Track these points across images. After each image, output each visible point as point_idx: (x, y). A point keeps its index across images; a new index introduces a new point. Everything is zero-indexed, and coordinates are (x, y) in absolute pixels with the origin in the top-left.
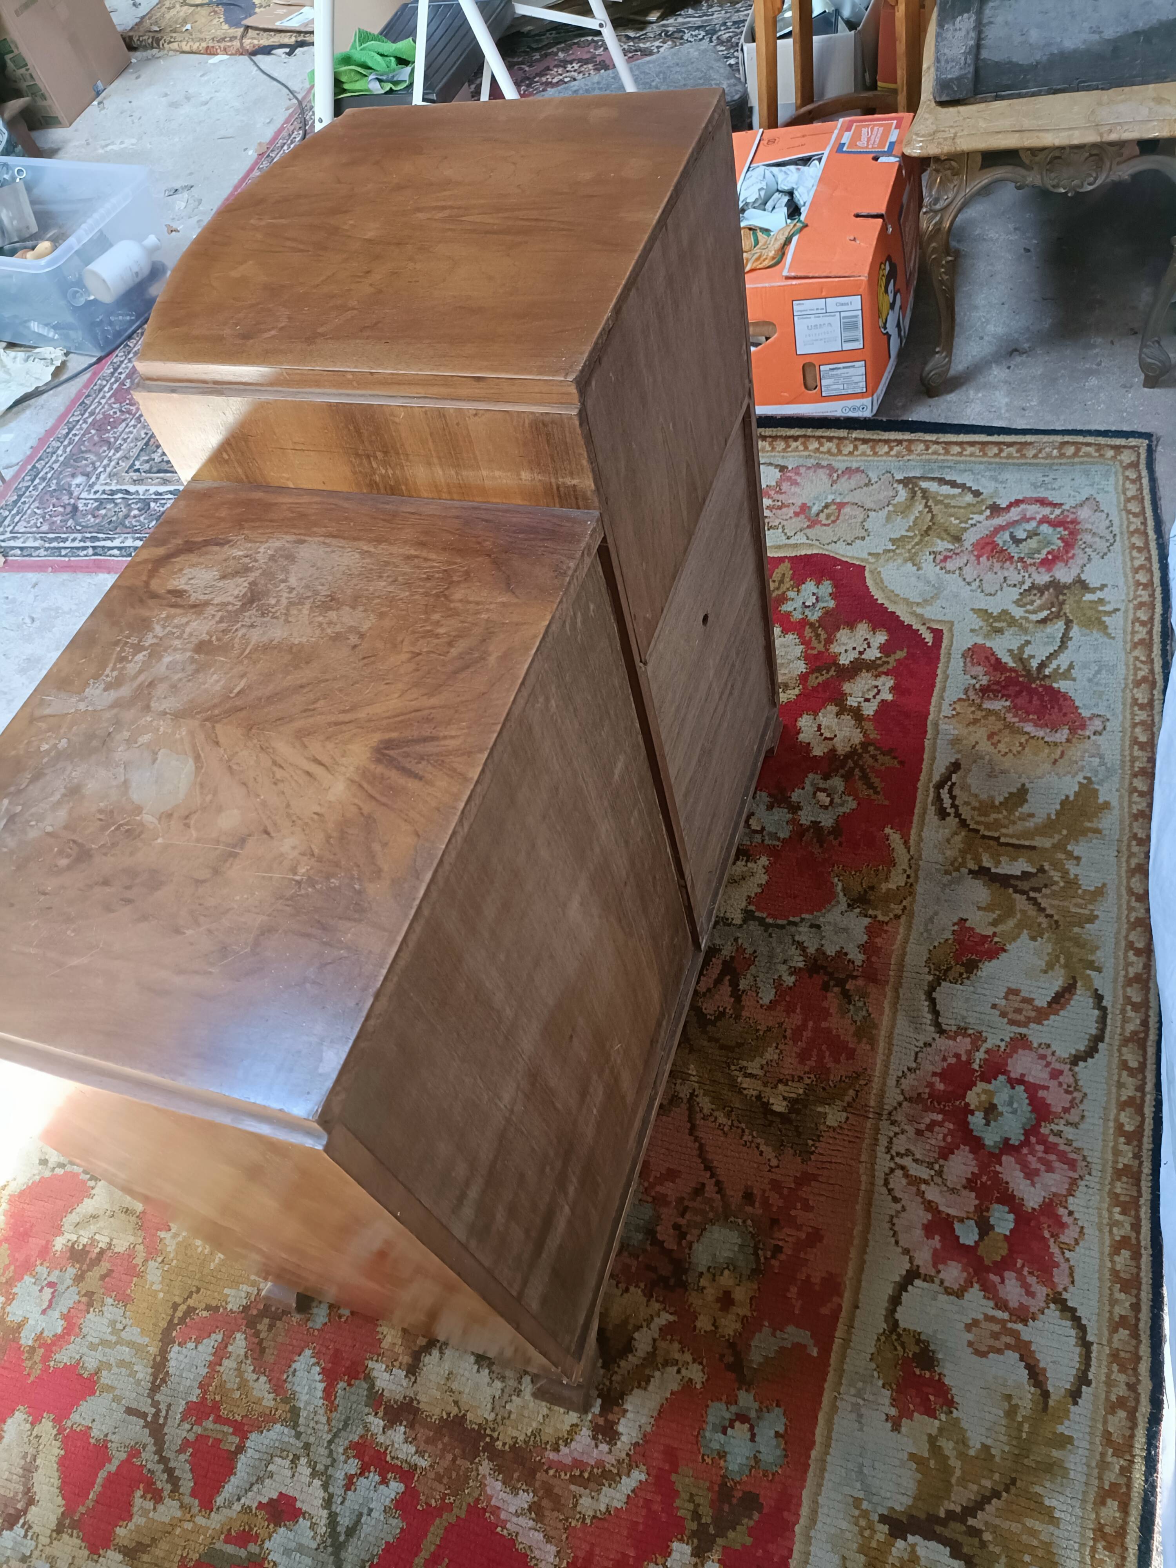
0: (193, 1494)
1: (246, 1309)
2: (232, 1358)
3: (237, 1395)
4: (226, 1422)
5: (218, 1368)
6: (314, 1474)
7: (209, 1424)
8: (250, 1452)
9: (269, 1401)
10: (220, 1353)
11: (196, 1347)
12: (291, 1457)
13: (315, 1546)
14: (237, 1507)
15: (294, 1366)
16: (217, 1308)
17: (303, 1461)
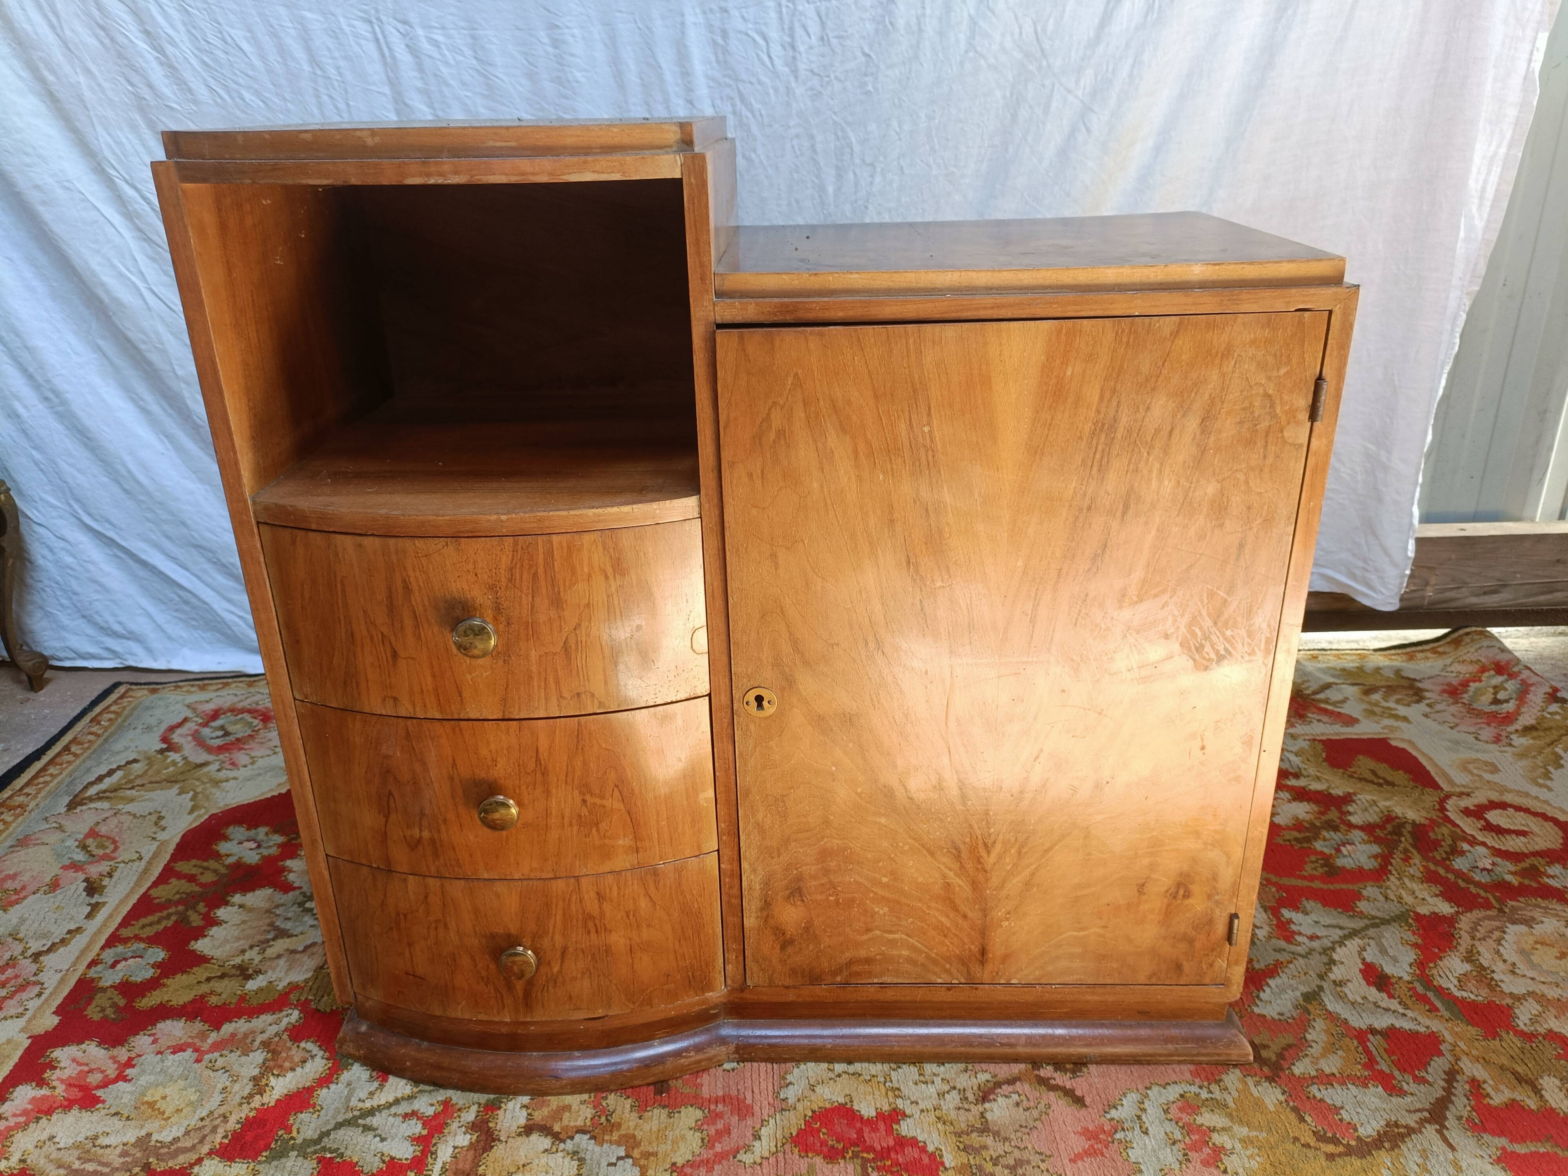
0: (1440, 1054)
1: (1271, 1079)
2: (1319, 1066)
3: (1340, 1053)
4: (1367, 1051)
5: (1338, 1075)
6: (1332, 962)
7: (1383, 1066)
8: (1368, 1021)
9: (1320, 1024)
10: (1327, 1079)
11: (1342, 1108)
12: (1338, 989)
13: (1372, 942)
14: (1410, 1013)
15: (1276, 1017)
16: (1295, 1110)
17: (1332, 976)
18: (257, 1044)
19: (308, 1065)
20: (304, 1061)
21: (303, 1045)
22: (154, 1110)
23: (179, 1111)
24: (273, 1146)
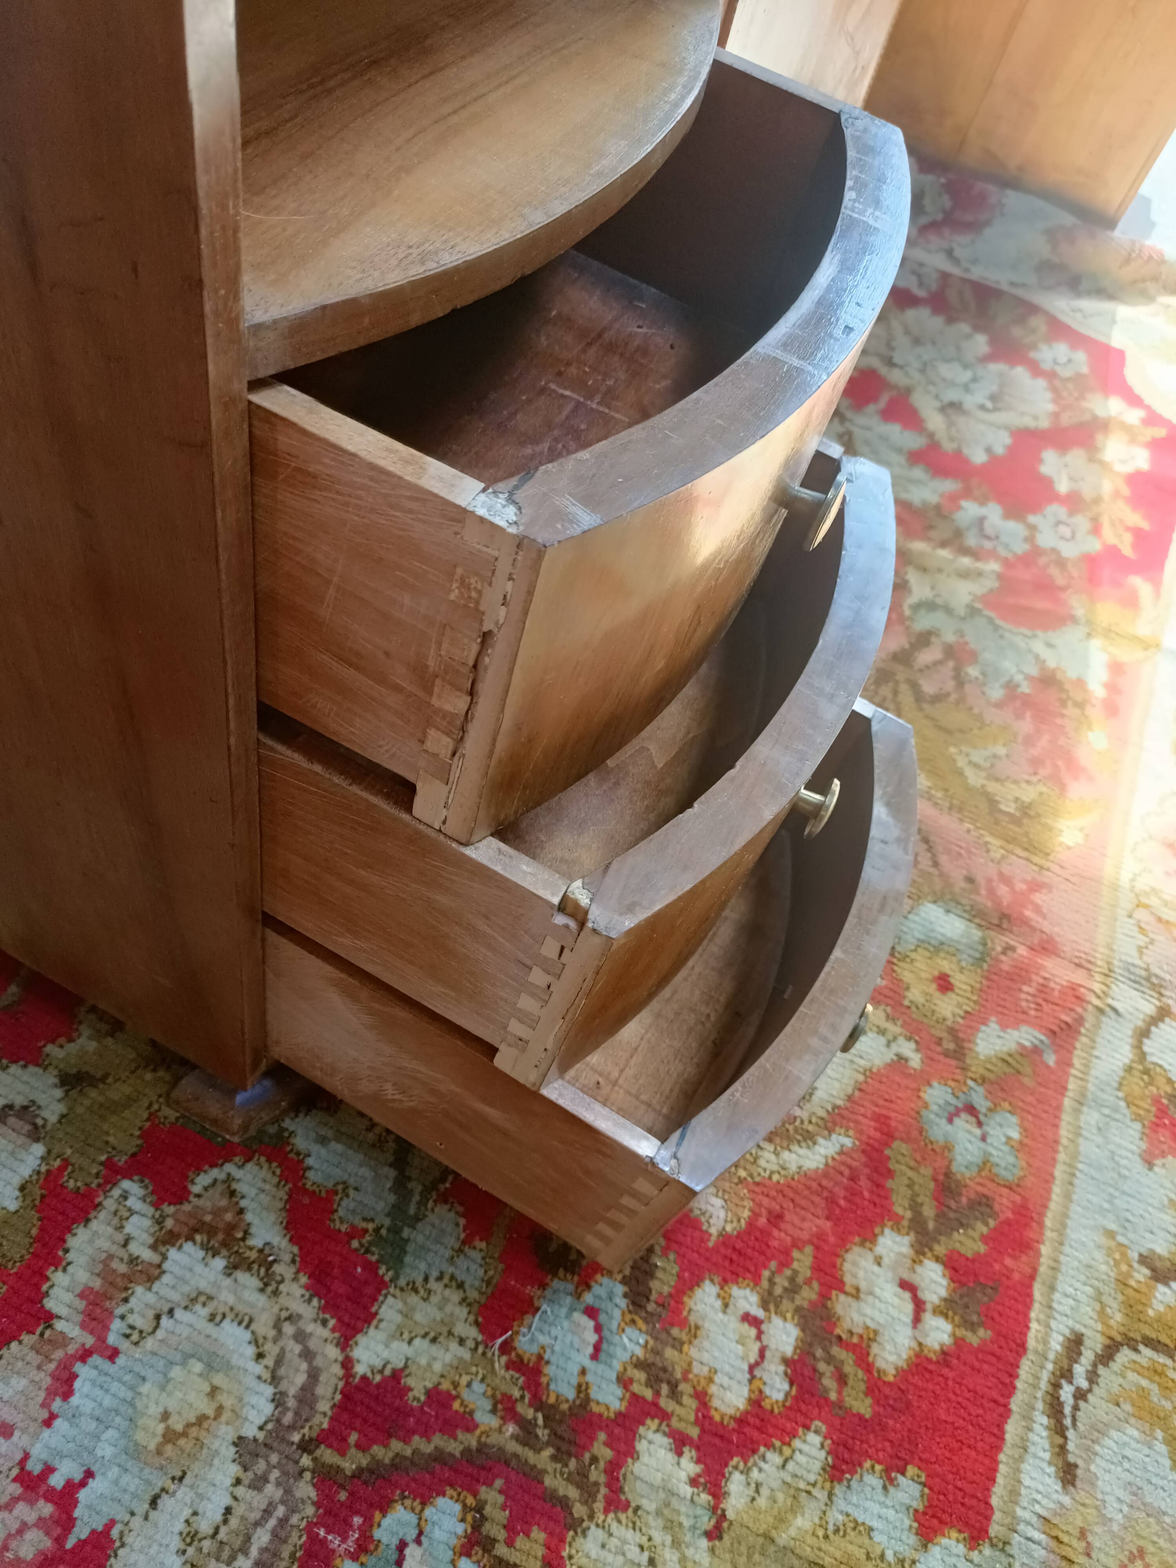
18: (147, 1255)
19: (240, 1187)
20: (232, 1193)
21: (196, 1189)
22: (184, 1434)
23: (214, 1391)
24: (374, 1258)
